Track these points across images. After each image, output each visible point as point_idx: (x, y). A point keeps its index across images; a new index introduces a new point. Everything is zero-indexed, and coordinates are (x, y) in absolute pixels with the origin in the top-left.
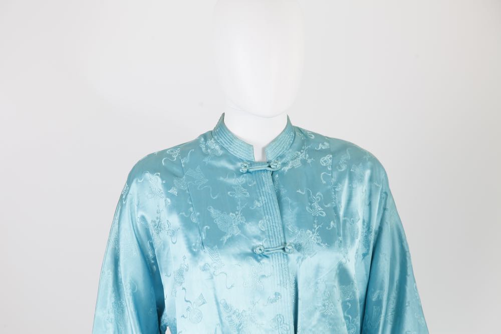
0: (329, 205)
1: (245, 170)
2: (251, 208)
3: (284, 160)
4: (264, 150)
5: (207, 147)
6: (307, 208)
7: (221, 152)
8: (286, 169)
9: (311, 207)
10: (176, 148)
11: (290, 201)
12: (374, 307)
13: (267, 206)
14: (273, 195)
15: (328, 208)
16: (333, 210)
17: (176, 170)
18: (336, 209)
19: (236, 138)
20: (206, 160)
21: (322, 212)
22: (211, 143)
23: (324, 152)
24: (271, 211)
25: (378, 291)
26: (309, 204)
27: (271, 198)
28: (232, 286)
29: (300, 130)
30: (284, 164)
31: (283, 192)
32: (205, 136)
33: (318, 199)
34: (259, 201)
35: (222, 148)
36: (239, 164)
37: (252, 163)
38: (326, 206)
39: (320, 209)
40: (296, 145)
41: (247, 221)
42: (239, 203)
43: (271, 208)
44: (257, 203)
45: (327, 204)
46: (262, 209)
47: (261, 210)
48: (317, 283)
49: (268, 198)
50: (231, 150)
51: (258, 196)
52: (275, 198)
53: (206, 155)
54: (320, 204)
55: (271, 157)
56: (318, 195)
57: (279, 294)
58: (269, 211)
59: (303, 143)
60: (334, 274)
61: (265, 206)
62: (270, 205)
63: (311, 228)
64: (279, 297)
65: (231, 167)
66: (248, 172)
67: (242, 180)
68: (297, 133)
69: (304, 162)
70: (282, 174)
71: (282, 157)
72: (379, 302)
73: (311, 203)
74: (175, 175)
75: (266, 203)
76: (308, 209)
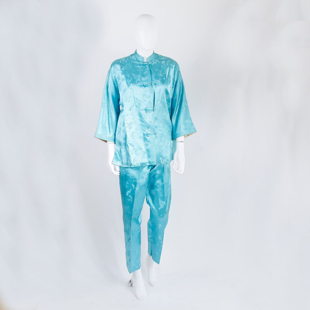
1: (142, 64)
2: (143, 74)
3: (152, 62)
4: (147, 59)
5: (132, 58)
7: (135, 59)
8: (153, 64)
9: (159, 74)
10: (124, 58)
11: (153, 72)
17: (123, 64)
18: (165, 75)
19: (140, 56)
20: (132, 61)
22: (133, 57)
23: (163, 60)
29: (157, 54)
30: (152, 63)
31: (152, 70)
32: (132, 55)
33: (161, 72)
35: (136, 58)
36: (140, 63)
37: (144, 62)
39: (161, 75)
40: (156, 58)
41: (142, 77)
43: (148, 74)
45: (163, 73)
47: (146, 74)
50: (138, 59)
51: (145, 71)
52: (149, 71)
53: (132, 60)
55: (148, 61)
59: (157, 57)
60: (164, 91)
63: (159, 79)
65: (138, 63)
66: (143, 65)
67: (141, 66)
68: (156, 55)
69: (157, 62)
70: (151, 65)
71: (152, 61)
72: (176, 100)
74: (123, 65)
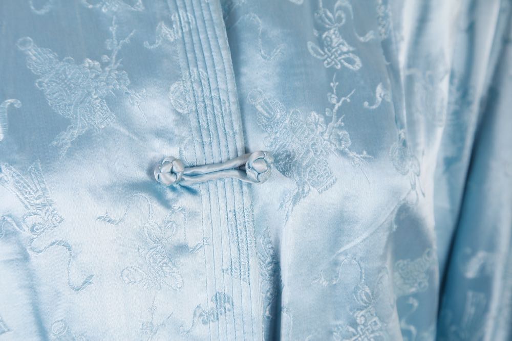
0: (370, 36)
2: (146, 44)
6: (310, 45)
9: (321, 43)
11: (261, 24)
12: (470, 294)
13: (195, 38)
14: (211, 8)
15: (367, 44)
16: (381, 51)
21: (351, 55)
24: (206, 54)
25: (481, 254)
26: (316, 33)
27: (207, 17)
28: (87, 282)
33: (339, 19)
34: (170, 24)
38: (362, 39)
39: (345, 49)
42: (113, 29)
43: (205, 46)
44: (164, 29)
45: (363, 34)
46: (179, 47)
47: (175, 52)
48: (336, 263)
49: (197, 14)
52: (217, 16)
54: (345, 33)
56: (340, 8)
57: (227, 299)
58: (199, 55)
60: (383, 237)
61: (187, 39)
62: (202, 36)
64: (228, 306)
73: (321, 29)
75: (190, 30)
76: (313, 48)
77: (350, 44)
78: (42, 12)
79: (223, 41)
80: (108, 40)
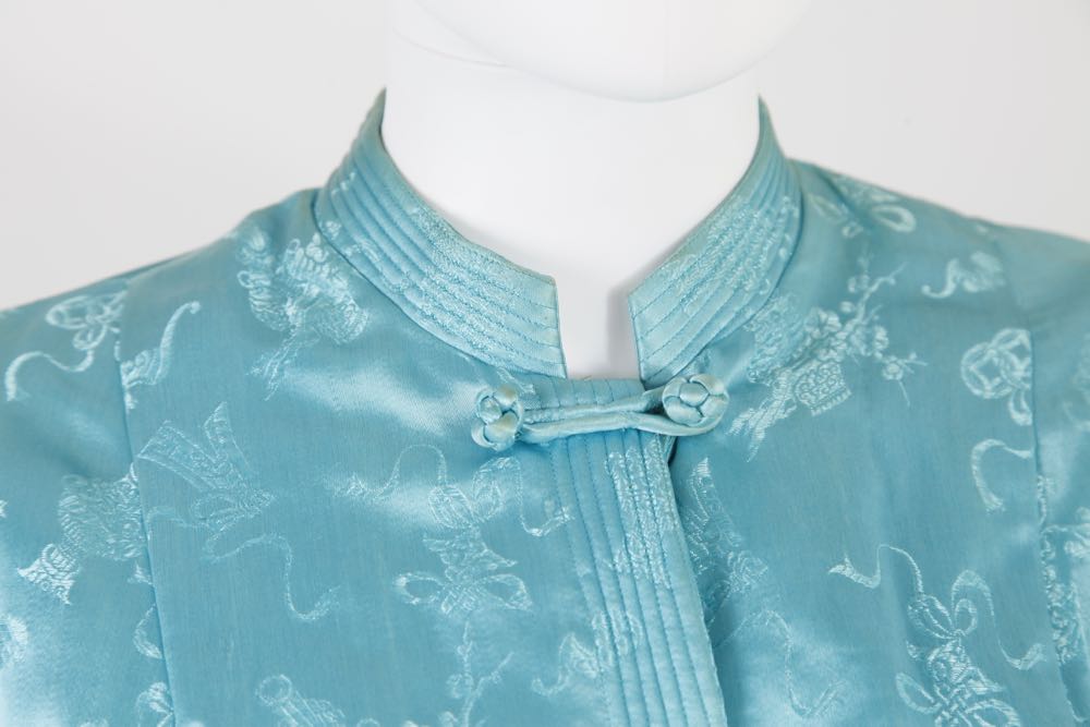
0: (1035, 656)
1: (504, 433)
2: (537, 684)
3: (742, 367)
4: (621, 306)
6: (902, 680)
7: (359, 321)
8: (758, 421)
9: (926, 675)
11: (793, 636)
13: (644, 669)
14: (678, 599)
15: (1028, 675)
16: (1063, 690)
19: (444, 229)
21: (996, 703)
23: (982, 314)
24: (670, 705)
26: (912, 651)
27: (669, 621)
30: (747, 393)
31: (747, 579)
33: (964, 619)
34: (588, 636)
35: (370, 293)
36: (468, 395)
37: (546, 389)
38: (1016, 663)
39: (981, 689)
40: (810, 269)
42: (464, 652)
43: (666, 687)
44: (577, 650)
45: (1020, 651)
46: (610, 690)
47: (600, 701)
49: (649, 614)
50: (419, 306)
51: (583, 601)
52: (693, 619)
54: (980, 651)
55: (662, 349)
56: (964, 593)
58: (653, 709)
61: (627, 673)
62: (660, 665)
65: (418, 413)
66: (522, 443)
67: (488, 494)
69: (864, 375)
70: (732, 458)
71: (729, 346)
73: (924, 641)
74: (76, 465)
75: (633, 651)
76: (908, 690)
77: (993, 676)
78: (313, 616)
79: (706, 676)
80: (453, 677)
